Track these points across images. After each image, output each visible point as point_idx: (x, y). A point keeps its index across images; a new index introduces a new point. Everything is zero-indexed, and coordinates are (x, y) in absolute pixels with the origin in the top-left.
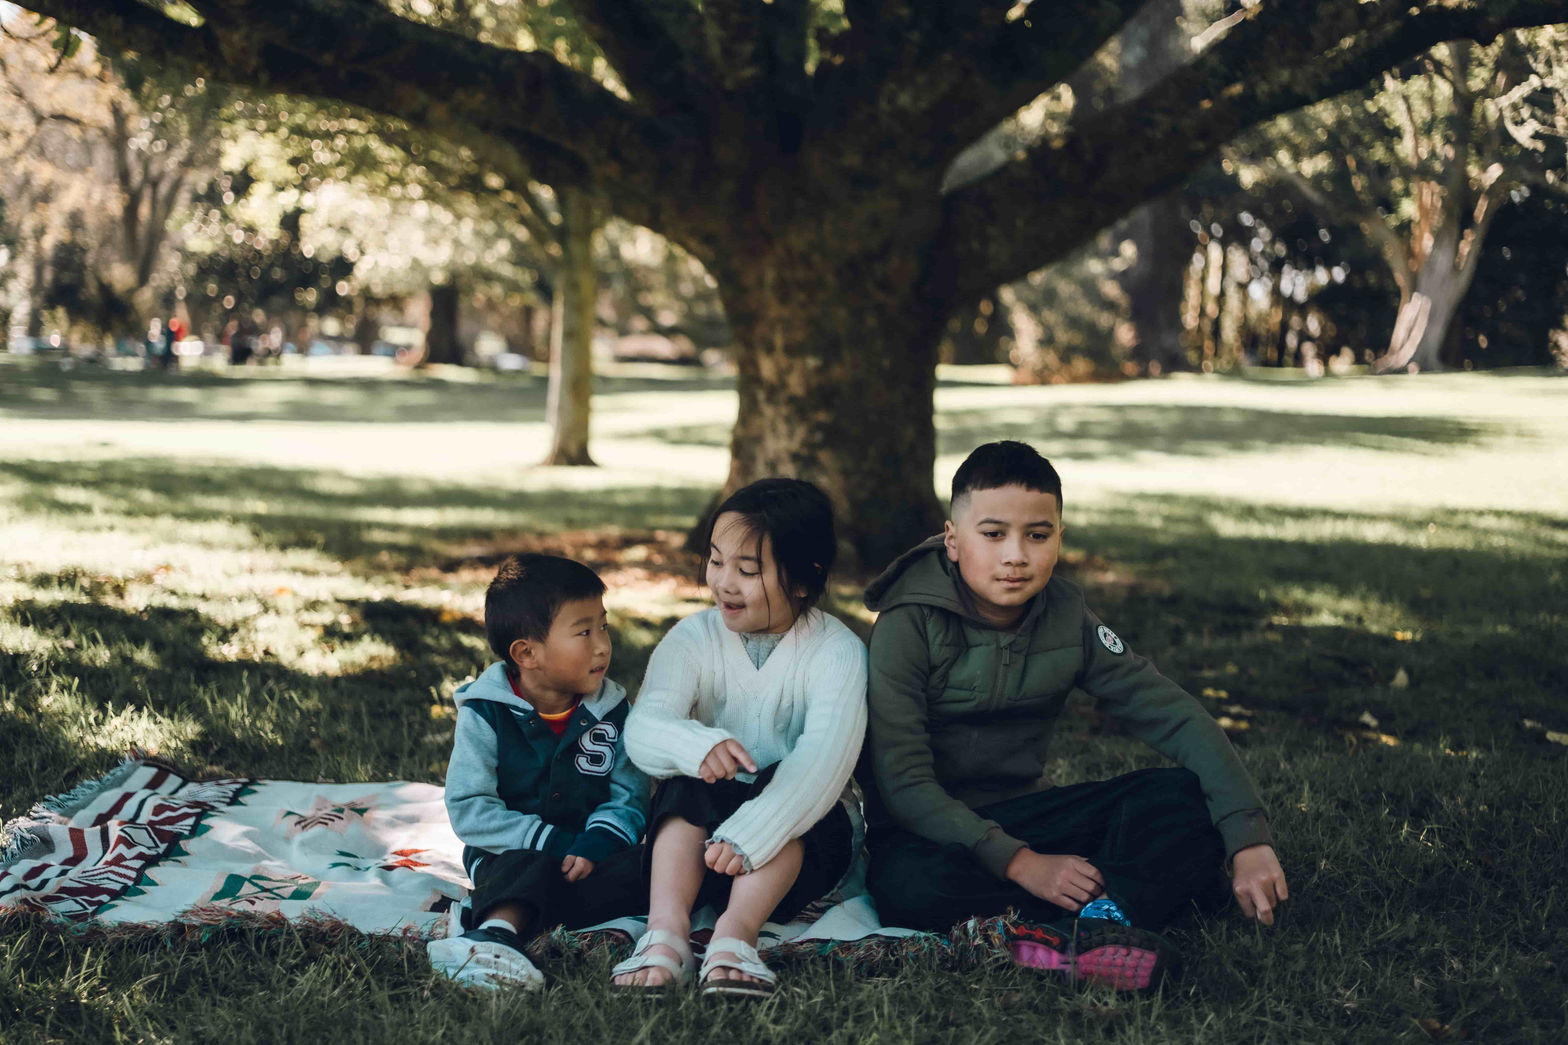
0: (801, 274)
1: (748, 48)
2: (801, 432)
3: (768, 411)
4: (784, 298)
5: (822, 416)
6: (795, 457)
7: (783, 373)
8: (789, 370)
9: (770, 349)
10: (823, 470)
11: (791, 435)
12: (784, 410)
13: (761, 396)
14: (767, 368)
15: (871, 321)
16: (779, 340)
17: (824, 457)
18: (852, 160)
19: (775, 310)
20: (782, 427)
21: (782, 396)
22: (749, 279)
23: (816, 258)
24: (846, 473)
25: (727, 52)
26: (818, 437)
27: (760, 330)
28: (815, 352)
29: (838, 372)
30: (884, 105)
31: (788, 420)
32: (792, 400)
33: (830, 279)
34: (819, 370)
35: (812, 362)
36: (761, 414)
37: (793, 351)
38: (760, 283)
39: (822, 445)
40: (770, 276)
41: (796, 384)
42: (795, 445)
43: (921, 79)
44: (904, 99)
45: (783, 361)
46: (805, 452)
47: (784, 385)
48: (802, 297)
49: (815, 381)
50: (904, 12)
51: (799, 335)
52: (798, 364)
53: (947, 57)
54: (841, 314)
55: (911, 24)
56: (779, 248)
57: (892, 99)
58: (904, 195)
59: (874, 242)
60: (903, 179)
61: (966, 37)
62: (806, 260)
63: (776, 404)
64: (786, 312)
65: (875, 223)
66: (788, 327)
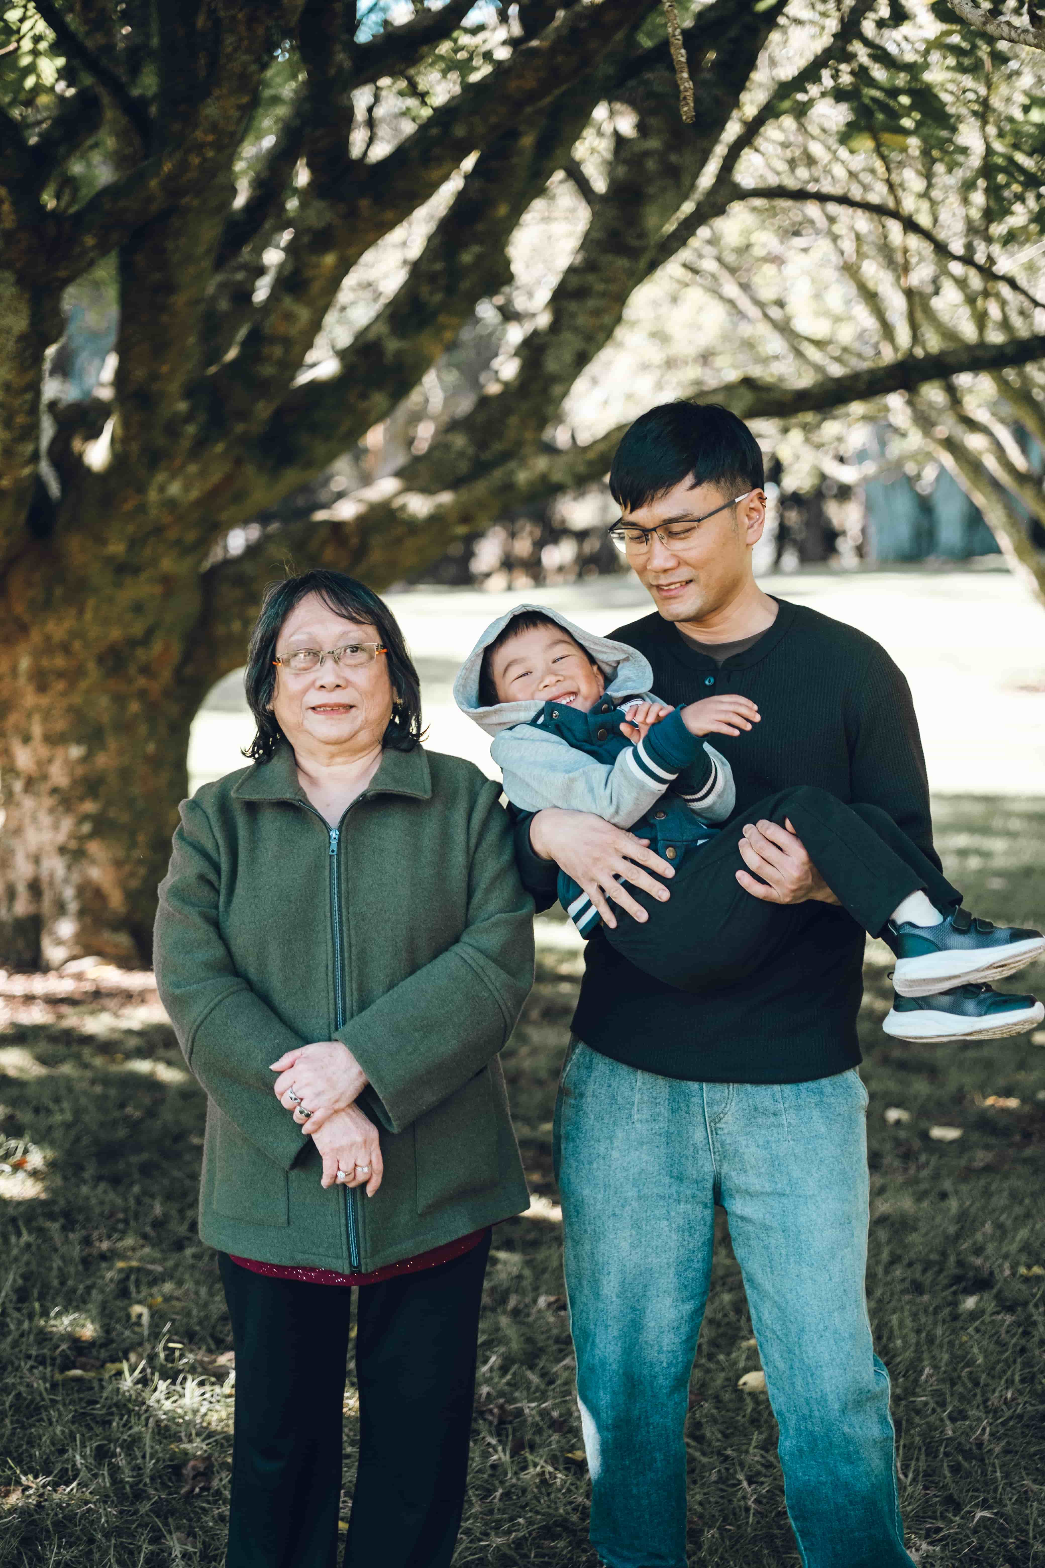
0: (60, 662)
1: (29, 448)
2: (67, 824)
3: (28, 803)
4: (42, 688)
5: (89, 807)
6: (62, 850)
7: (43, 764)
8: (50, 761)
9: (27, 739)
10: (93, 862)
11: (56, 827)
12: (48, 802)
13: (18, 786)
14: (23, 758)
15: (134, 707)
16: (37, 730)
17: (94, 848)
18: (116, 548)
19: (30, 699)
20: (46, 820)
21: (45, 787)
22: (3, 667)
23: (77, 645)
24: (118, 864)
25: (8, 452)
26: (86, 828)
27: (15, 719)
28: (79, 742)
29: (102, 760)
30: (153, 495)
31: (52, 811)
32: (55, 791)
33: (91, 666)
34: (84, 760)
35: (76, 752)
36: (18, 805)
37: (53, 740)
38: (14, 672)
39: (91, 836)
40: (25, 664)
41: (59, 776)
42: (61, 837)
43: (193, 469)
44: (175, 489)
45: (44, 751)
46: (73, 845)
47: (44, 777)
48: (61, 686)
49: (80, 771)
50: (182, 406)
51: (60, 725)
52: (60, 753)
53: (219, 448)
54: (104, 701)
55: (189, 418)
56: (36, 636)
57: (162, 489)
58: (166, 581)
59: (137, 629)
60: (167, 564)
61: (240, 428)
62: (66, 648)
63: (37, 795)
64: (44, 701)
65: (138, 608)
66: (47, 716)
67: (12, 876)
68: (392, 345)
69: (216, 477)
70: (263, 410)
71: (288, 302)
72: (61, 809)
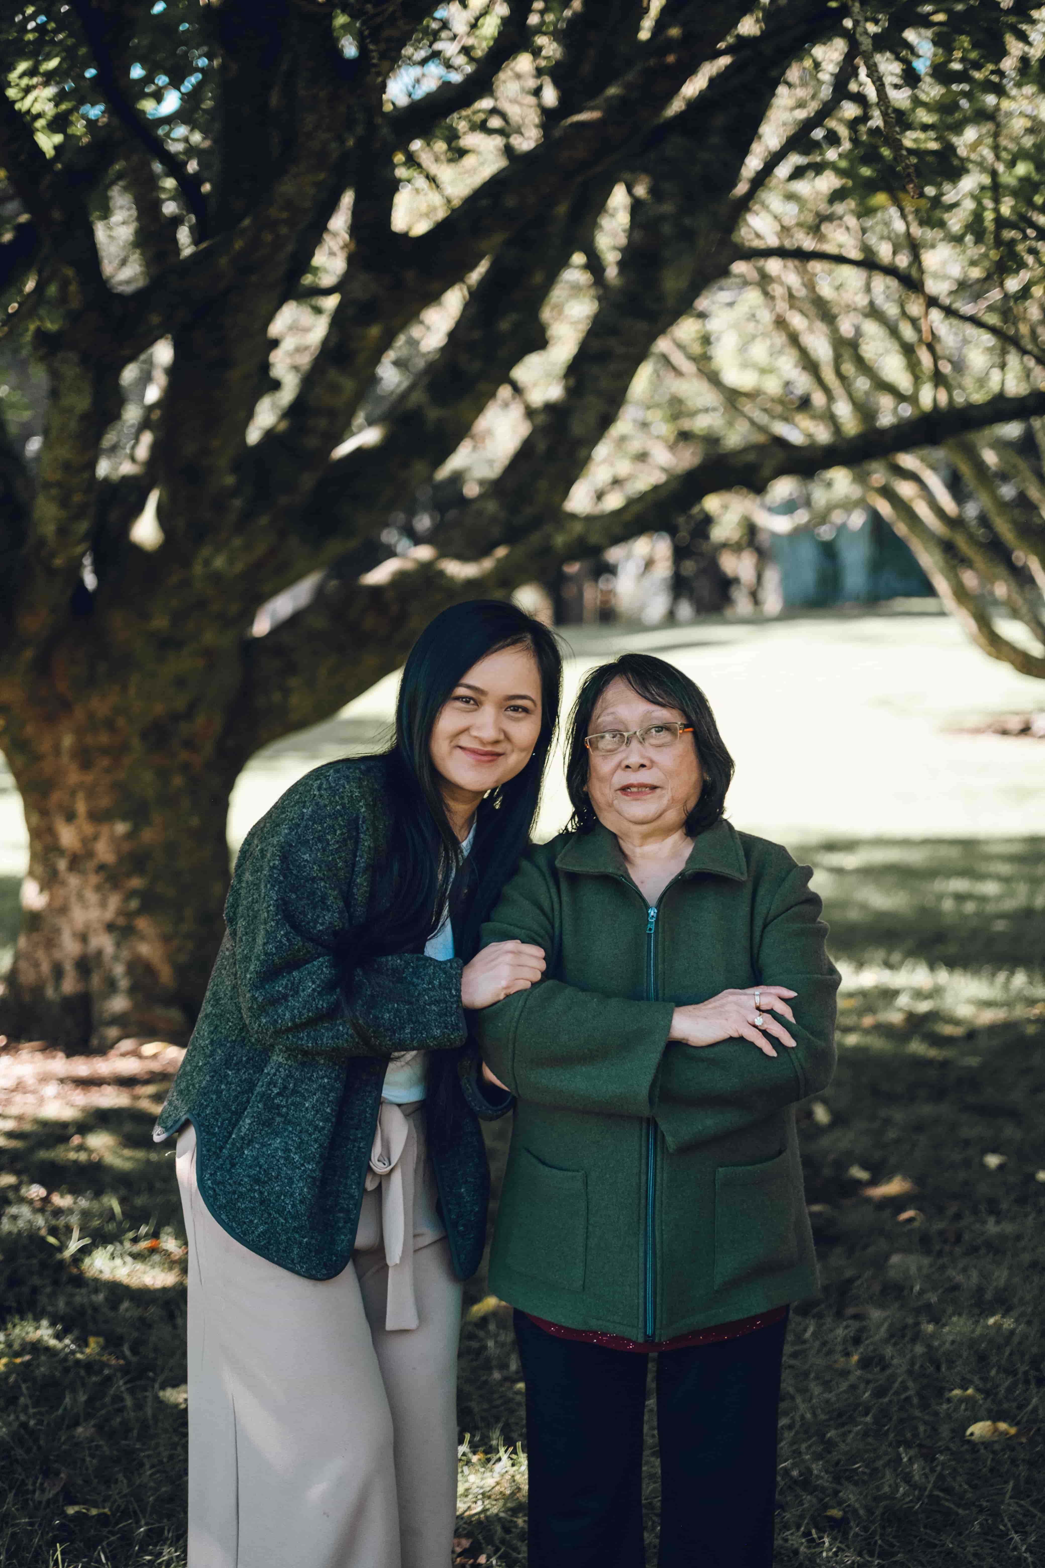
0: (104, 738)
1: (83, 526)
2: (114, 901)
3: (74, 881)
4: (86, 765)
5: (136, 882)
6: (110, 927)
7: (88, 841)
8: (96, 838)
9: (70, 817)
10: (143, 938)
11: (103, 904)
12: (94, 879)
13: (62, 865)
14: (68, 836)
15: (178, 781)
16: (81, 807)
17: (142, 924)
18: (160, 622)
19: (74, 776)
20: (92, 897)
21: (91, 865)
22: (45, 746)
23: (121, 722)
24: (166, 939)
25: (63, 531)
26: (134, 904)
27: (56, 797)
28: (124, 818)
29: (148, 835)
30: (198, 569)
31: (98, 888)
32: (101, 868)
33: (135, 741)
34: (130, 836)
35: (121, 828)
36: (63, 883)
37: (98, 817)
38: (57, 750)
39: (139, 912)
40: (67, 741)
41: (104, 852)
42: (109, 914)
43: (237, 542)
44: (219, 562)
45: (88, 829)
46: (121, 921)
47: (90, 854)
48: (105, 762)
49: (126, 847)
50: (230, 480)
51: (105, 802)
52: (105, 830)
53: (264, 520)
54: (148, 776)
55: (235, 492)
56: (79, 713)
57: (207, 563)
58: (209, 653)
59: (180, 703)
60: (209, 637)
61: (283, 500)
62: (110, 725)
63: (82, 872)
64: (89, 778)
65: (180, 682)
66: (91, 793)
67: (57, 955)
68: (433, 414)
69: (261, 549)
70: (308, 481)
71: (333, 374)
72: (108, 886)
